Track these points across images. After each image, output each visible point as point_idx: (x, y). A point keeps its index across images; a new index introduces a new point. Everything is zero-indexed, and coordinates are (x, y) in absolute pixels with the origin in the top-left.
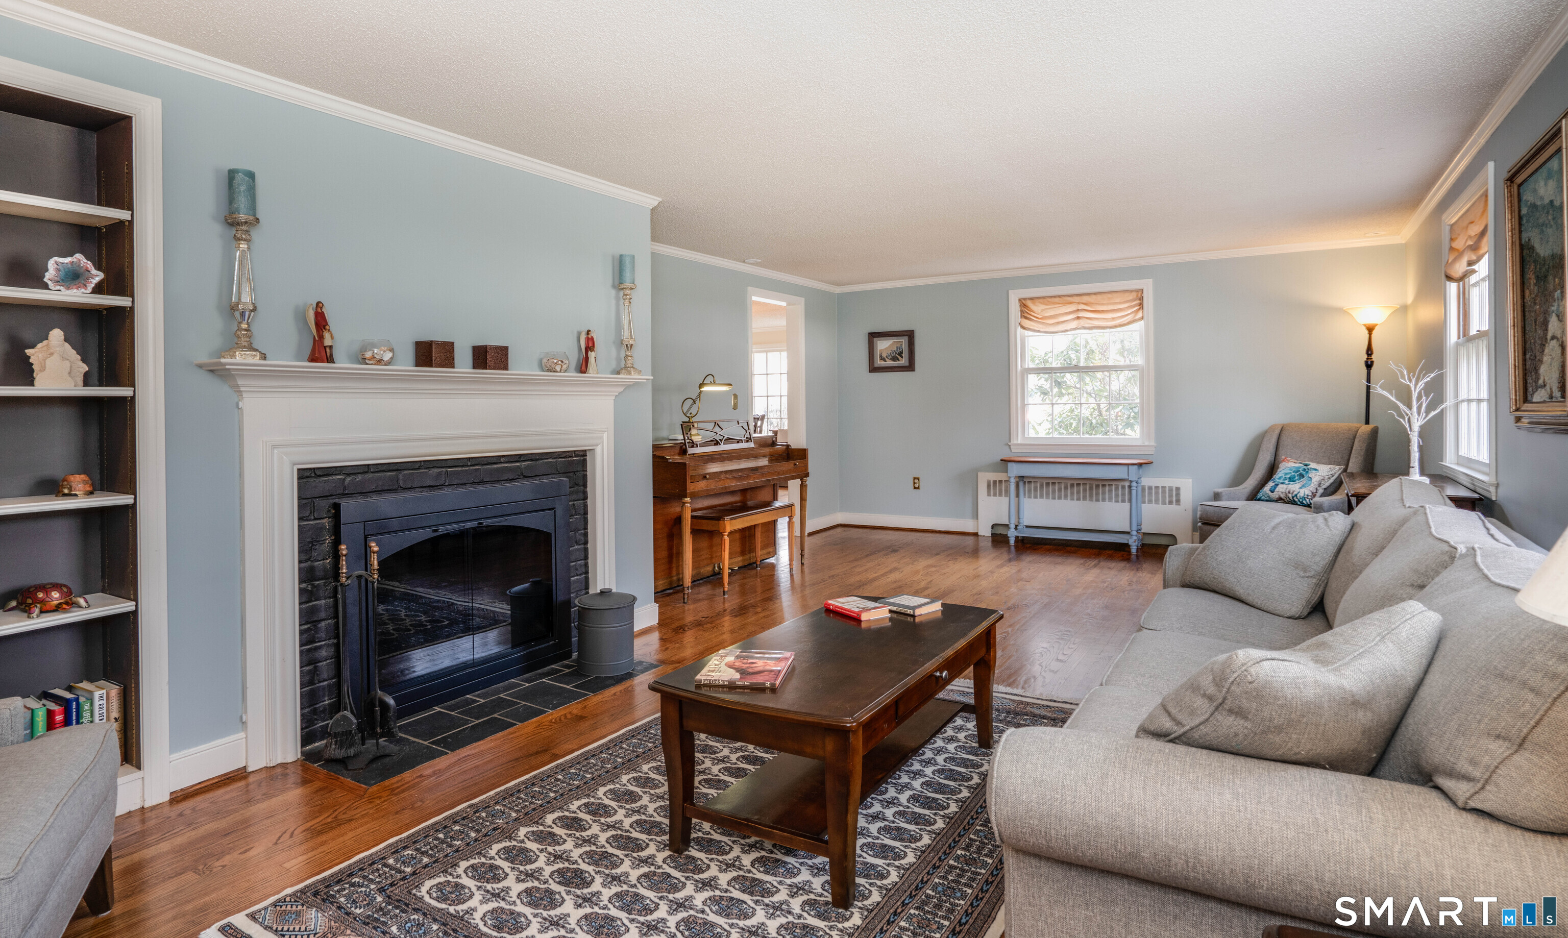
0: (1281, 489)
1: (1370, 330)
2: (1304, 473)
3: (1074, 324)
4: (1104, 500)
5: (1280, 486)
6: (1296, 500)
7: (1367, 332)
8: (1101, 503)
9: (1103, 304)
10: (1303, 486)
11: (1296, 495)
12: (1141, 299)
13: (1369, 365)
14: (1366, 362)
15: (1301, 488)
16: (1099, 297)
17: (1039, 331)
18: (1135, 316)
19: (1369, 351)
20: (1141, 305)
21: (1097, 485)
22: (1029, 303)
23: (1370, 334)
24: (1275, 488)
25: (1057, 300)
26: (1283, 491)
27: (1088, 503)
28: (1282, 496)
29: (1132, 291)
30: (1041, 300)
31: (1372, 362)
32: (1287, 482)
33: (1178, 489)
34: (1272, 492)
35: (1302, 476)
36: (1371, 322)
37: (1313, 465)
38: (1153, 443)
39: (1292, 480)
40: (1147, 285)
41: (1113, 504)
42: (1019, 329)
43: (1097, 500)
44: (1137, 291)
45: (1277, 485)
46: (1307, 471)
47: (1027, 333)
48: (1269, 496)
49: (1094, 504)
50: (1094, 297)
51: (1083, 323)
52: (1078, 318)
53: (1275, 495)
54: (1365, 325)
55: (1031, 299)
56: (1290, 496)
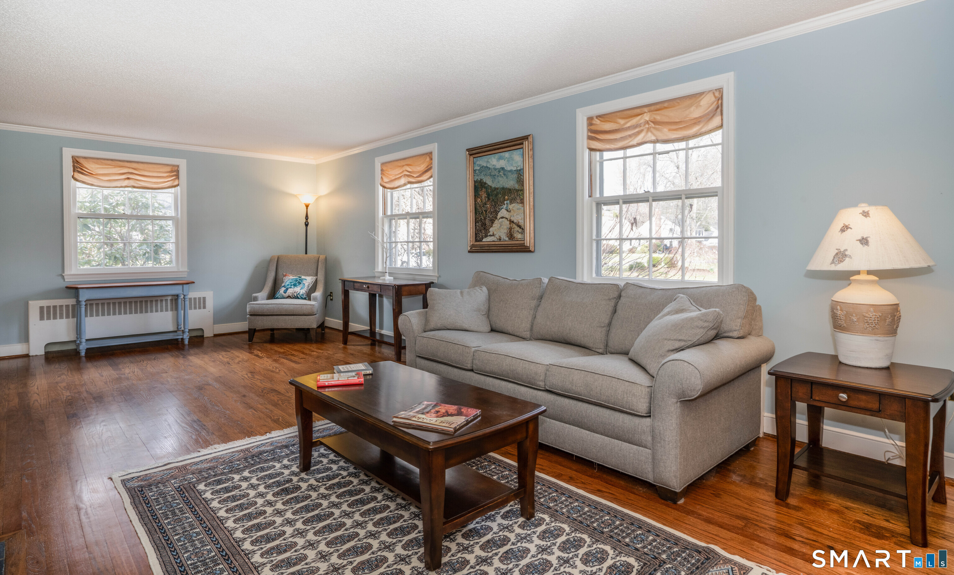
0: (290, 291)
1: (307, 206)
2: (300, 281)
3: (126, 183)
4: (152, 311)
5: (289, 289)
6: (299, 296)
7: (305, 207)
8: (149, 314)
9: (150, 171)
10: (301, 289)
11: (299, 294)
12: (178, 171)
13: (307, 225)
14: (305, 223)
15: (300, 290)
16: (146, 165)
17: (92, 185)
18: (173, 183)
19: (307, 217)
20: (178, 177)
21: (146, 302)
22: (81, 161)
23: (307, 209)
24: (287, 291)
25: (109, 162)
26: (292, 292)
27: (139, 315)
28: (290, 295)
29: (168, 165)
30: (95, 160)
31: (308, 223)
32: (293, 287)
33: (204, 299)
34: (285, 293)
35: (300, 283)
36: (307, 202)
37: (303, 277)
38: (186, 269)
39: (295, 285)
40: (183, 164)
41: (159, 313)
42: (73, 181)
43: (147, 312)
44: (174, 166)
45: (287, 289)
46: (302, 280)
47: (79, 184)
48: (283, 296)
49: (144, 315)
50: (142, 165)
51: (131, 183)
52: (128, 178)
53: (287, 295)
54: (305, 204)
55: (85, 158)
56: (295, 294)
